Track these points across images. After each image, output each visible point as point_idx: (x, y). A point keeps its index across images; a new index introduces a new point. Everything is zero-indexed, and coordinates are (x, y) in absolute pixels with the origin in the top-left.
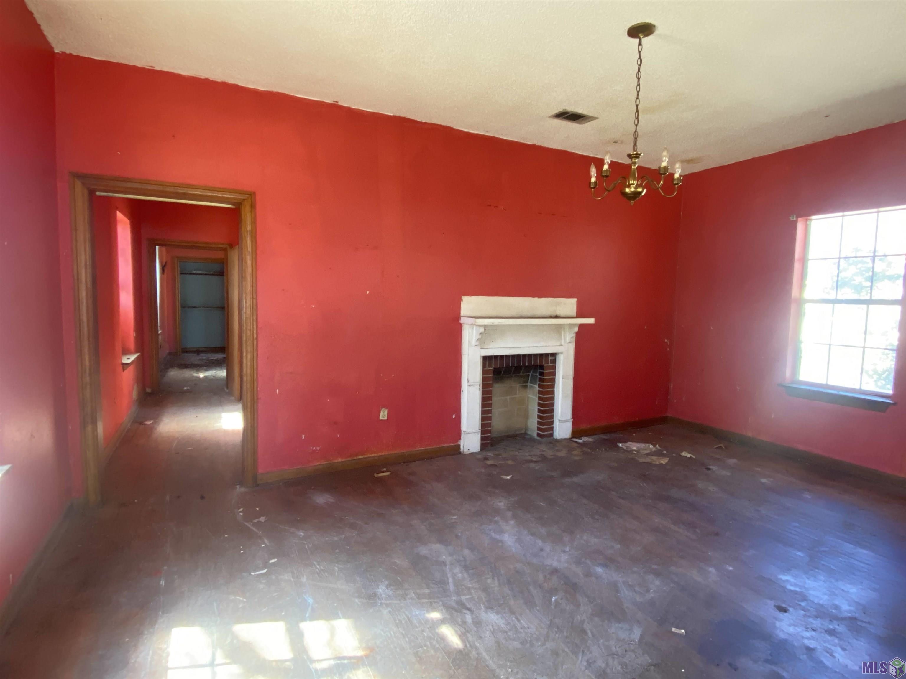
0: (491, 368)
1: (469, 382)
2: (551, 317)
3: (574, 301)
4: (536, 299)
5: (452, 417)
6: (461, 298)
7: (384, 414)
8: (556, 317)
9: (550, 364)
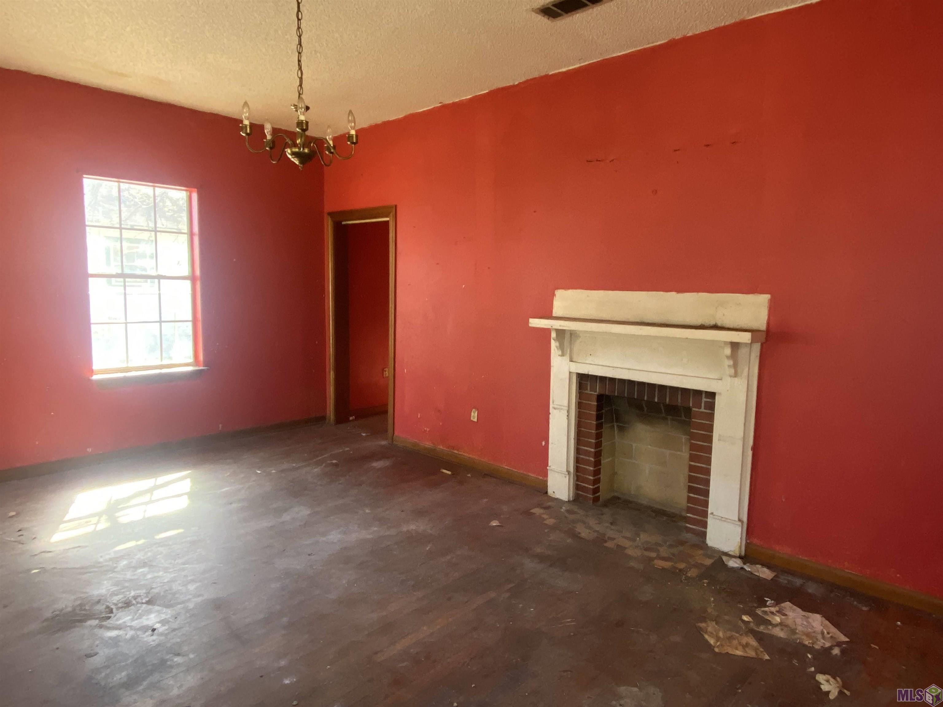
0: (596, 393)
1: (554, 403)
2: (702, 327)
3: (764, 299)
4: (673, 295)
5: (542, 444)
6: (554, 293)
7: (474, 415)
8: (715, 327)
9: (702, 410)
